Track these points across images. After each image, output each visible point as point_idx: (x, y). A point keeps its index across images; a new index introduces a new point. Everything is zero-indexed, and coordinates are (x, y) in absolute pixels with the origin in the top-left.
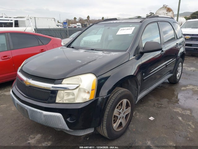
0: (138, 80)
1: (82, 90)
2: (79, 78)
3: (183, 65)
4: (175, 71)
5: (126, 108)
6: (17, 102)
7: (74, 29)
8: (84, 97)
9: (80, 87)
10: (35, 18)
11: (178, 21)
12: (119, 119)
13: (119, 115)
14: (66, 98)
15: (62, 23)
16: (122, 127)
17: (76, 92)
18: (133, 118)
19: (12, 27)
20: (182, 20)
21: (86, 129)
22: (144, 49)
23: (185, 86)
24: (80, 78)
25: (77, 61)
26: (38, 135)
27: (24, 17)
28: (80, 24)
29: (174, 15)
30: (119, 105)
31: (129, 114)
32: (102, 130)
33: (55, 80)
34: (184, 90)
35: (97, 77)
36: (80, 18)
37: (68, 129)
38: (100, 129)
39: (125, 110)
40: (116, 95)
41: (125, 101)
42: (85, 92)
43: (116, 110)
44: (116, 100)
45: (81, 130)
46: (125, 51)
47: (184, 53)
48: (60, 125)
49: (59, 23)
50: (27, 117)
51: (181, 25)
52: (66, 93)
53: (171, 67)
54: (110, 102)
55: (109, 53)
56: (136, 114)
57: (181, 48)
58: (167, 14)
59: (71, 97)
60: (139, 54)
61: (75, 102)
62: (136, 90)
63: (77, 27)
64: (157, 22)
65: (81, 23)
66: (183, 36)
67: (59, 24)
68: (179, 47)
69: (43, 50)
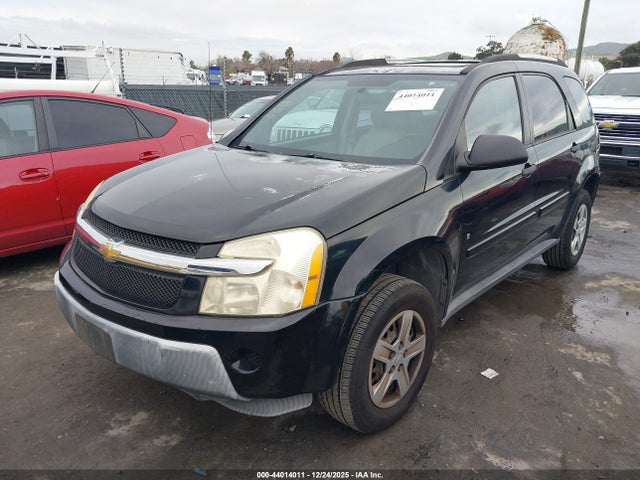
0: (450, 252)
1: (280, 278)
2: (272, 242)
3: (593, 212)
4: (565, 232)
5: (412, 339)
6: (78, 309)
7: (244, 89)
8: (285, 301)
9: (274, 268)
10: (121, 50)
11: (577, 73)
12: (390, 372)
13: (390, 358)
14: (230, 299)
15: (205, 70)
16: (399, 395)
17: (261, 282)
18: (431, 370)
19: (50, 78)
20: (593, 68)
21: (289, 398)
22: (473, 156)
23: (596, 278)
24: (276, 241)
25: (265, 189)
26: (141, 413)
27: (82, 49)
28: (262, 73)
29: (567, 53)
30: (391, 329)
31: (419, 355)
32: (336, 403)
33: (199, 244)
34: (591, 290)
35: (326, 240)
36: (262, 54)
37: (234, 394)
38: (330, 399)
39: (408, 344)
40: (379, 299)
41: (408, 315)
42: (288, 282)
43: (380, 343)
44: (381, 314)
45: (274, 400)
46: (413, 162)
47: (596, 175)
48: (211, 382)
49: (195, 68)
50: (108, 358)
51: (588, 85)
52: (230, 284)
53: (555, 216)
54: (364, 318)
55: (365, 168)
56: (440, 358)
57: (585, 157)
58: (543, 47)
59: (246, 297)
60: (456, 172)
61: (258, 314)
62: (445, 285)
63: (254, 83)
64: (513, 74)
65: (265, 70)
66: (594, 121)
67: (196, 71)
68: (580, 154)
69: (149, 153)
